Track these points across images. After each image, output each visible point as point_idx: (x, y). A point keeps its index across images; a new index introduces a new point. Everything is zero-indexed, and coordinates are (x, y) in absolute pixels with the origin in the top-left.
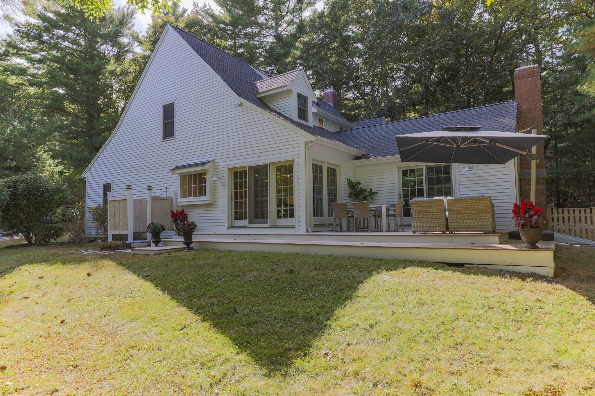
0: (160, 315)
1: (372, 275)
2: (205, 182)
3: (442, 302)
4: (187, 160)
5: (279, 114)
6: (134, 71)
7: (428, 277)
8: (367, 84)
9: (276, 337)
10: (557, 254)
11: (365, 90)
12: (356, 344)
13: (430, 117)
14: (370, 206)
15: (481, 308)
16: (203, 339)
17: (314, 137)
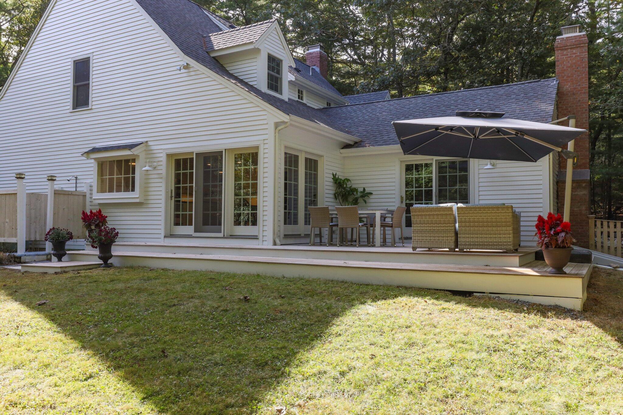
0: (57, 359)
1: (353, 306)
2: (134, 173)
3: (437, 342)
4: (107, 140)
5: (242, 82)
6: (34, 5)
7: (424, 309)
8: (367, 42)
9: (216, 389)
10: (593, 281)
11: (365, 50)
12: (321, 397)
13: (446, 95)
14: (360, 212)
15: (484, 350)
16: (115, 392)
17: (287, 117)
